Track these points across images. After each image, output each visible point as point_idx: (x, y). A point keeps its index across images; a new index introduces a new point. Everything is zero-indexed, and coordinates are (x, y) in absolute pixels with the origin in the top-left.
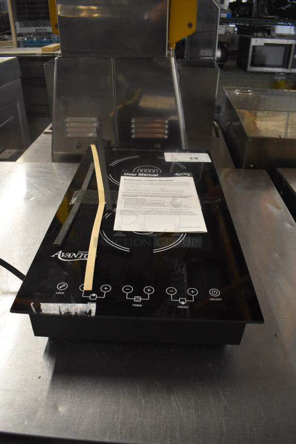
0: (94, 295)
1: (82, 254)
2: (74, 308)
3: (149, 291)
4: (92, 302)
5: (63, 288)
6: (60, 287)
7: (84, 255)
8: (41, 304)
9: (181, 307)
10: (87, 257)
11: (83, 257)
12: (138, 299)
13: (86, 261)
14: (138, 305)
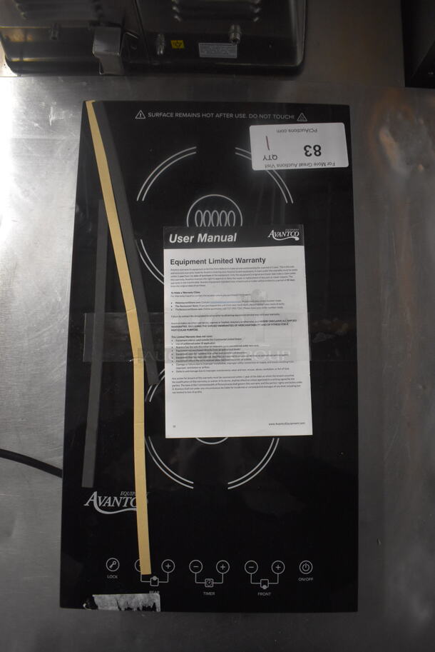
0: (155, 578)
1: (127, 498)
2: (134, 600)
3: (223, 567)
4: (155, 590)
5: (115, 567)
6: (111, 567)
7: (129, 500)
8: (94, 596)
9: (261, 594)
10: (134, 503)
11: (129, 506)
12: (209, 582)
13: (135, 512)
14: (210, 594)
